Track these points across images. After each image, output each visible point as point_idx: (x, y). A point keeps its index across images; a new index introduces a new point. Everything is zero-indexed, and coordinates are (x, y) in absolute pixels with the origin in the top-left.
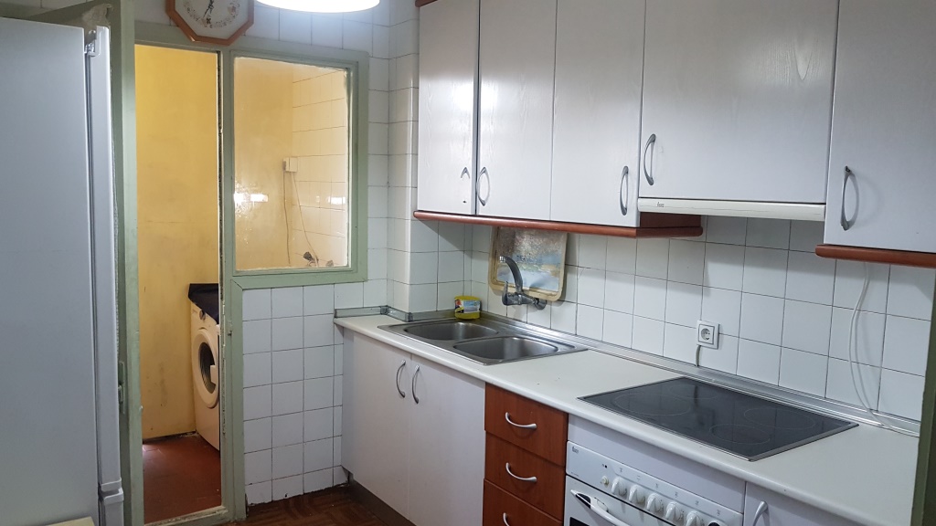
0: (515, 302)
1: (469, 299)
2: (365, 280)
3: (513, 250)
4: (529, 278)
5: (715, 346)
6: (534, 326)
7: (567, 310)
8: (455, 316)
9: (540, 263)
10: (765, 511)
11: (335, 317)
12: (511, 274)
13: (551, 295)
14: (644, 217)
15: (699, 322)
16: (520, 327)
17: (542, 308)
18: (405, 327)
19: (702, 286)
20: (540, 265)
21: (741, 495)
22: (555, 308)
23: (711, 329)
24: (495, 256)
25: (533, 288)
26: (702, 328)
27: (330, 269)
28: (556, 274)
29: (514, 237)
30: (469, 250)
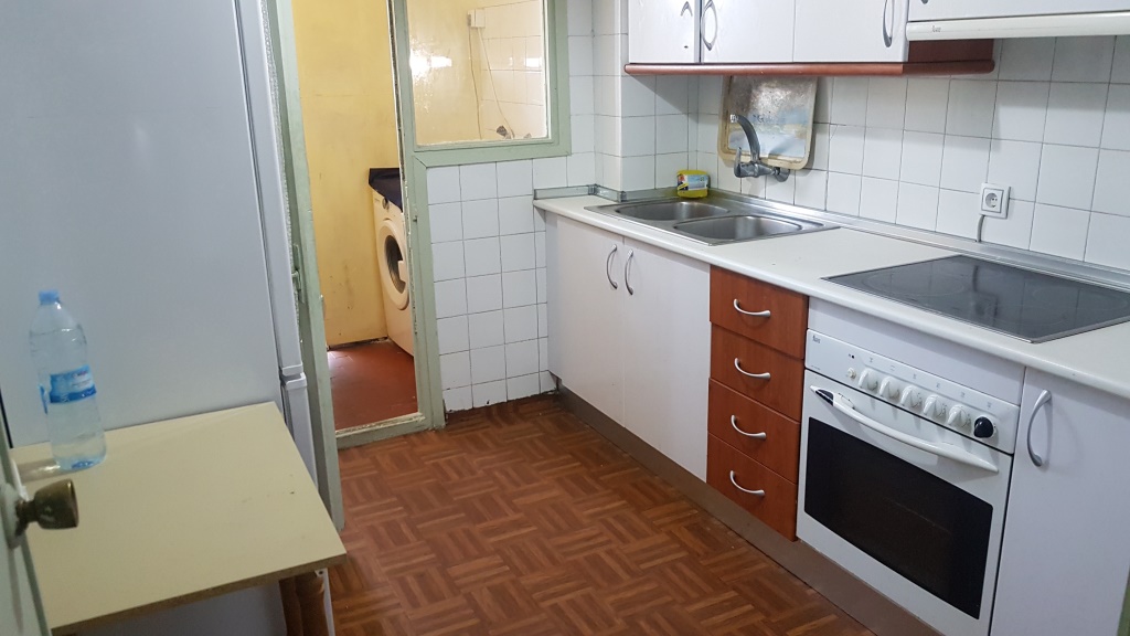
0: (751, 173)
1: (695, 174)
2: (568, 154)
3: (748, 109)
4: (767, 143)
5: (1003, 214)
6: (774, 201)
7: (815, 180)
8: (678, 194)
9: (782, 122)
10: (1048, 401)
11: (535, 199)
12: (746, 138)
13: (795, 162)
14: (915, 47)
15: (984, 185)
16: (756, 205)
17: (784, 180)
18: (616, 208)
19: (990, 139)
20: (782, 126)
21: (1018, 384)
22: (800, 178)
23: (998, 194)
24: (726, 118)
25: (773, 155)
26: (987, 192)
27: (526, 141)
28: (801, 135)
29: (750, 91)
30: (694, 112)
